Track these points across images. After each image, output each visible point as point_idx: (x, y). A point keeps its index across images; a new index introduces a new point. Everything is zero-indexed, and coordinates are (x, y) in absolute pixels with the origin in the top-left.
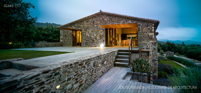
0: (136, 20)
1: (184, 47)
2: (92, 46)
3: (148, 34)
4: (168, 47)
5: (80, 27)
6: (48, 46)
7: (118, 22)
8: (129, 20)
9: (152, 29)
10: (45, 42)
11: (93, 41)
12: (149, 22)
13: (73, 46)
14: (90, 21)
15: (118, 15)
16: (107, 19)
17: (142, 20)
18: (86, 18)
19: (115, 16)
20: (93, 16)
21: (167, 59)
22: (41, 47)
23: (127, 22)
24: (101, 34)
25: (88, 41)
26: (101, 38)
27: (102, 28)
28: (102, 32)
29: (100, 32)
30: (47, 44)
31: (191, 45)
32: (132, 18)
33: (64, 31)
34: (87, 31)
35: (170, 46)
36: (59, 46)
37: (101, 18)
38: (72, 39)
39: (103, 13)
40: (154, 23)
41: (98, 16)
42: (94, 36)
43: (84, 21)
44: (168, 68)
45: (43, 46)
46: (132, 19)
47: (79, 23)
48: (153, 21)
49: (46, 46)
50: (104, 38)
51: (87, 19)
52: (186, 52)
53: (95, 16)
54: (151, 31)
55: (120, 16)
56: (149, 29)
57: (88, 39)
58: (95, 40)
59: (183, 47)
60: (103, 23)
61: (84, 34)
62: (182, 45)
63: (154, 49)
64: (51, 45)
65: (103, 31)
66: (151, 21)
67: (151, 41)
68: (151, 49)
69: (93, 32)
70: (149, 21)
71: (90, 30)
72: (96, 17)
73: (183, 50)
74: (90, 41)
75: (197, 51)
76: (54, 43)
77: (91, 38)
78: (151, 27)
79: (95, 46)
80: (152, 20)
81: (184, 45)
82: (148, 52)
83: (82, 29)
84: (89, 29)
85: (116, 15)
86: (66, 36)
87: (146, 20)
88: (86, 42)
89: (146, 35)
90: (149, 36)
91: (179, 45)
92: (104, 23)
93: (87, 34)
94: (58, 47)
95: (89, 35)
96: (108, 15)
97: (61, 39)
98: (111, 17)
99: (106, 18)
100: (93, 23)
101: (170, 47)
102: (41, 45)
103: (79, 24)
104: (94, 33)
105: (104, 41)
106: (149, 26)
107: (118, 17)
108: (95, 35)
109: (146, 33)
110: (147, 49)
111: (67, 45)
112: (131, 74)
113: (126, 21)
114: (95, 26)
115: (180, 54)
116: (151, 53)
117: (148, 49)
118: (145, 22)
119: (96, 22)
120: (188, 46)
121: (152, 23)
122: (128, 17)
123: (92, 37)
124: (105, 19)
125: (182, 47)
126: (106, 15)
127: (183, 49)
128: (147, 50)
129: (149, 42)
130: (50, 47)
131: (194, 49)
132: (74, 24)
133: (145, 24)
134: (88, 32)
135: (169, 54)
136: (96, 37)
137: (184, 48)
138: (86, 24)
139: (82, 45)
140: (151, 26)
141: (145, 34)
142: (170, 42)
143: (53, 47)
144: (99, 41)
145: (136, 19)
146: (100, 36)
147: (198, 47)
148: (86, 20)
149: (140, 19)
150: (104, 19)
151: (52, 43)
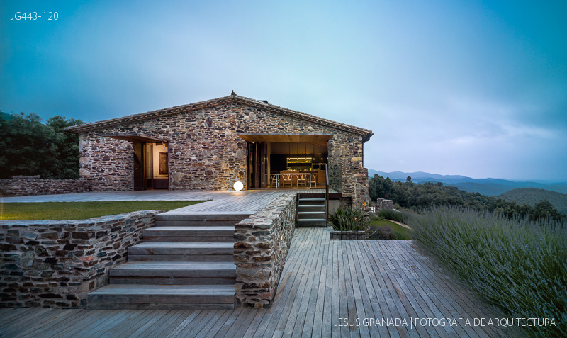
0: (323, 126)
1: (411, 189)
2: (204, 189)
3: (350, 159)
4: (377, 188)
5: (161, 132)
6: (45, 191)
7: (281, 127)
8: (307, 123)
9: (358, 148)
10: (35, 178)
11: (209, 173)
12: (353, 133)
13: (135, 190)
14: (197, 117)
15: (282, 111)
16: (251, 117)
17: (338, 126)
18: (184, 107)
19: (275, 112)
20: (208, 104)
21: (379, 218)
22: (24, 195)
23: (304, 128)
24: (233, 155)
25: (193, 176)
26: (233, 167)
27: (237, 140)
28: (237, 149)
29: (229, 150)
30: (42, 183)
31: (426, 184)
32: (315, 120)
33: (98, 142)
34: (187, 145)
35: (381, 187)
36: (82, 191)
37: (233, 112)
38: (132, 168)
39: (239, 100)
40: (362, 136)
41: (225, 107)
42: (210, 160)
43: (176, 114)
44: (384, 232)
45: (30, 190)
46: (316, 124)
47: (159, 120)
48: (361, 132)
49: (41, 191)
50: (241, 166)
51: (187, 112)
52: (415, 200)
53: (214, 107)
54: (355, 153)
55: (287, 112)
56: (352, 148)
57: (192, 169)
58: (213, 170)
59: (409, 188)
60: (238, 127)
61: (179, 153)
62: (407, 184)
63: (362, 191)
64: (54, 187)
65: (240, 147)
66: (356, 131)
67: (355, 175)
68: (355, 192)
69: (207, 148)
70: (352, 130)
71: (199, 143)
72: (217, 109)
73: (409, 195)
74: (198, 173)
75: (435, 197)
76: (66, 180)
77: (201, 164)
78: (356, 144)
79: (216, 189)
80: (357, 128)
81: (411, 185)
82: (350, 199)
83: (171, 139)
84: (195, 141)
85: (277, 110)
86: (106, 158)
87: (347, 128)
88: (185, 177)
89: (345, 160)
90: (351, 164)
91: (400, 183)
92: (242, 127)
93: (188, 154)
94: (78, 192)
95: (194, 158)
96: (255, 107)
97: (86, 167)
98: (262, 114)
99: (247, 114)
100: (210, 123)
101: (381, 190)
102: (22, 189)
103: (157, 124)
104: (213, 152)
105: (241, 173)
106: (353, 141)
107: (281, 114)
108: (214, 157)
109: (346, 155)
110: (347, 191)
111: (111, 187)
112: (338, 234)
113: (301, 127)
114: (215, 134)
115: (402, 206)
116: (355, 201)
117: (350, 191)
118: (343, 131)
119: (216, 122)
120: (420, 186)
121: (359, 135)
122: (306, 117)
123: (206, 164)
124: (246, 117)
125: (406, 190)
126: (249, 106)
127: (409, 192)
128: (348, 195)
129: (352, 175)
130: (53, 193)
131: (431, 193)
132: (139, 121)
133: (343, 136)
134: (193, 149)
135: (383, 204)
136: (217, 163)
137: (411, 191)
138: (183, 125)
139: (172, 187)
140: (356, 141)
141: (343, 158)
142: (382, 177)
143: (63, 193)
144: (228, 174)
145: (324, 122)
146: (231, 162)
147: (437, 188)
148: (183, 113)
149: (333, 125)
150: (243, 117)
151: (59, 180)
